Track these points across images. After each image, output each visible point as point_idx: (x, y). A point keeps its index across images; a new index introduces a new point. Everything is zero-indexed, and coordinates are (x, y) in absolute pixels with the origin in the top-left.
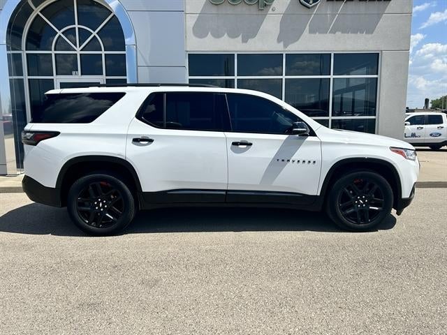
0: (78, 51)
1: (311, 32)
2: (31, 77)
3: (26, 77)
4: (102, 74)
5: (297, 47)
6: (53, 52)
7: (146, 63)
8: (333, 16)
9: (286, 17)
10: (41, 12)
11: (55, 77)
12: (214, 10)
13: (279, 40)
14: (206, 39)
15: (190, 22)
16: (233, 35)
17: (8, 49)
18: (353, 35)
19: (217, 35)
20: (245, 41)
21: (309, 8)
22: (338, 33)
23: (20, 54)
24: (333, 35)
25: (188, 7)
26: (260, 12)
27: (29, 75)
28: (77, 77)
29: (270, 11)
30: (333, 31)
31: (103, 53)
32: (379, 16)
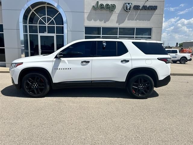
0: (47, 25)
1: (128, 20)
2: (30, 34)
3: (28, 34)
4: (55, 33)
5: (123, 25)
6: (38, 25)
7: (70, 30)
8: (136, 15)
9: (119, 15)
10: (34, 11)
11: (38, 34)
12: (94, 12)
13: (117, 23)
14: (91, 22)
15: (86, 16)
16: (101, 20)
17: (23, 24)
18: (143, 21)
19: (95, 20)
20: (105, 22)
21: (127, 12)
22: (138, 21)
23: (27, 25)
24: (135, 21)
25: (85, 10)
26: (110, 13)
27: (29, 33)
28: (46, 34)
29: (114, 12)
30: (136, 20)
31: (55, 26)
32: (152, 15)
